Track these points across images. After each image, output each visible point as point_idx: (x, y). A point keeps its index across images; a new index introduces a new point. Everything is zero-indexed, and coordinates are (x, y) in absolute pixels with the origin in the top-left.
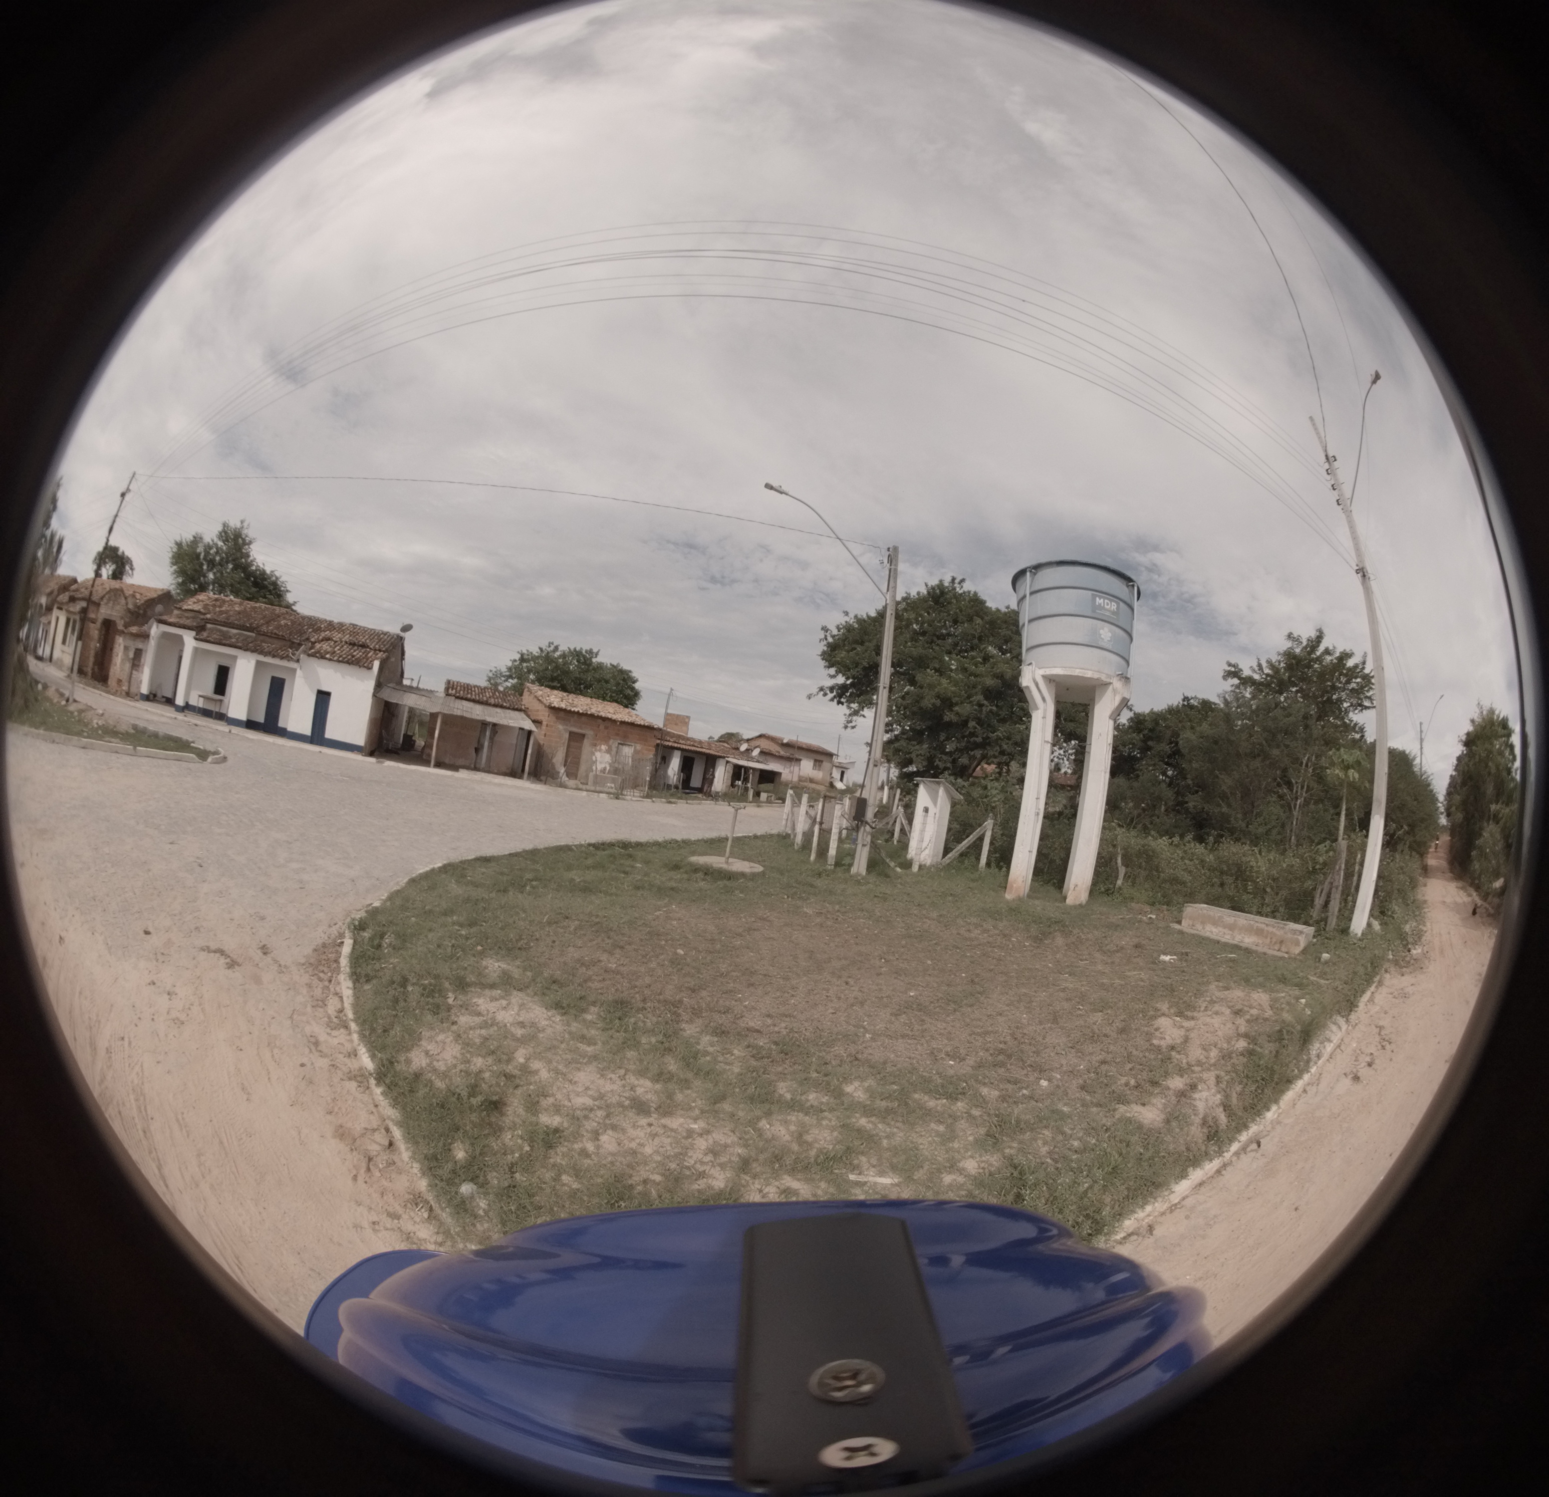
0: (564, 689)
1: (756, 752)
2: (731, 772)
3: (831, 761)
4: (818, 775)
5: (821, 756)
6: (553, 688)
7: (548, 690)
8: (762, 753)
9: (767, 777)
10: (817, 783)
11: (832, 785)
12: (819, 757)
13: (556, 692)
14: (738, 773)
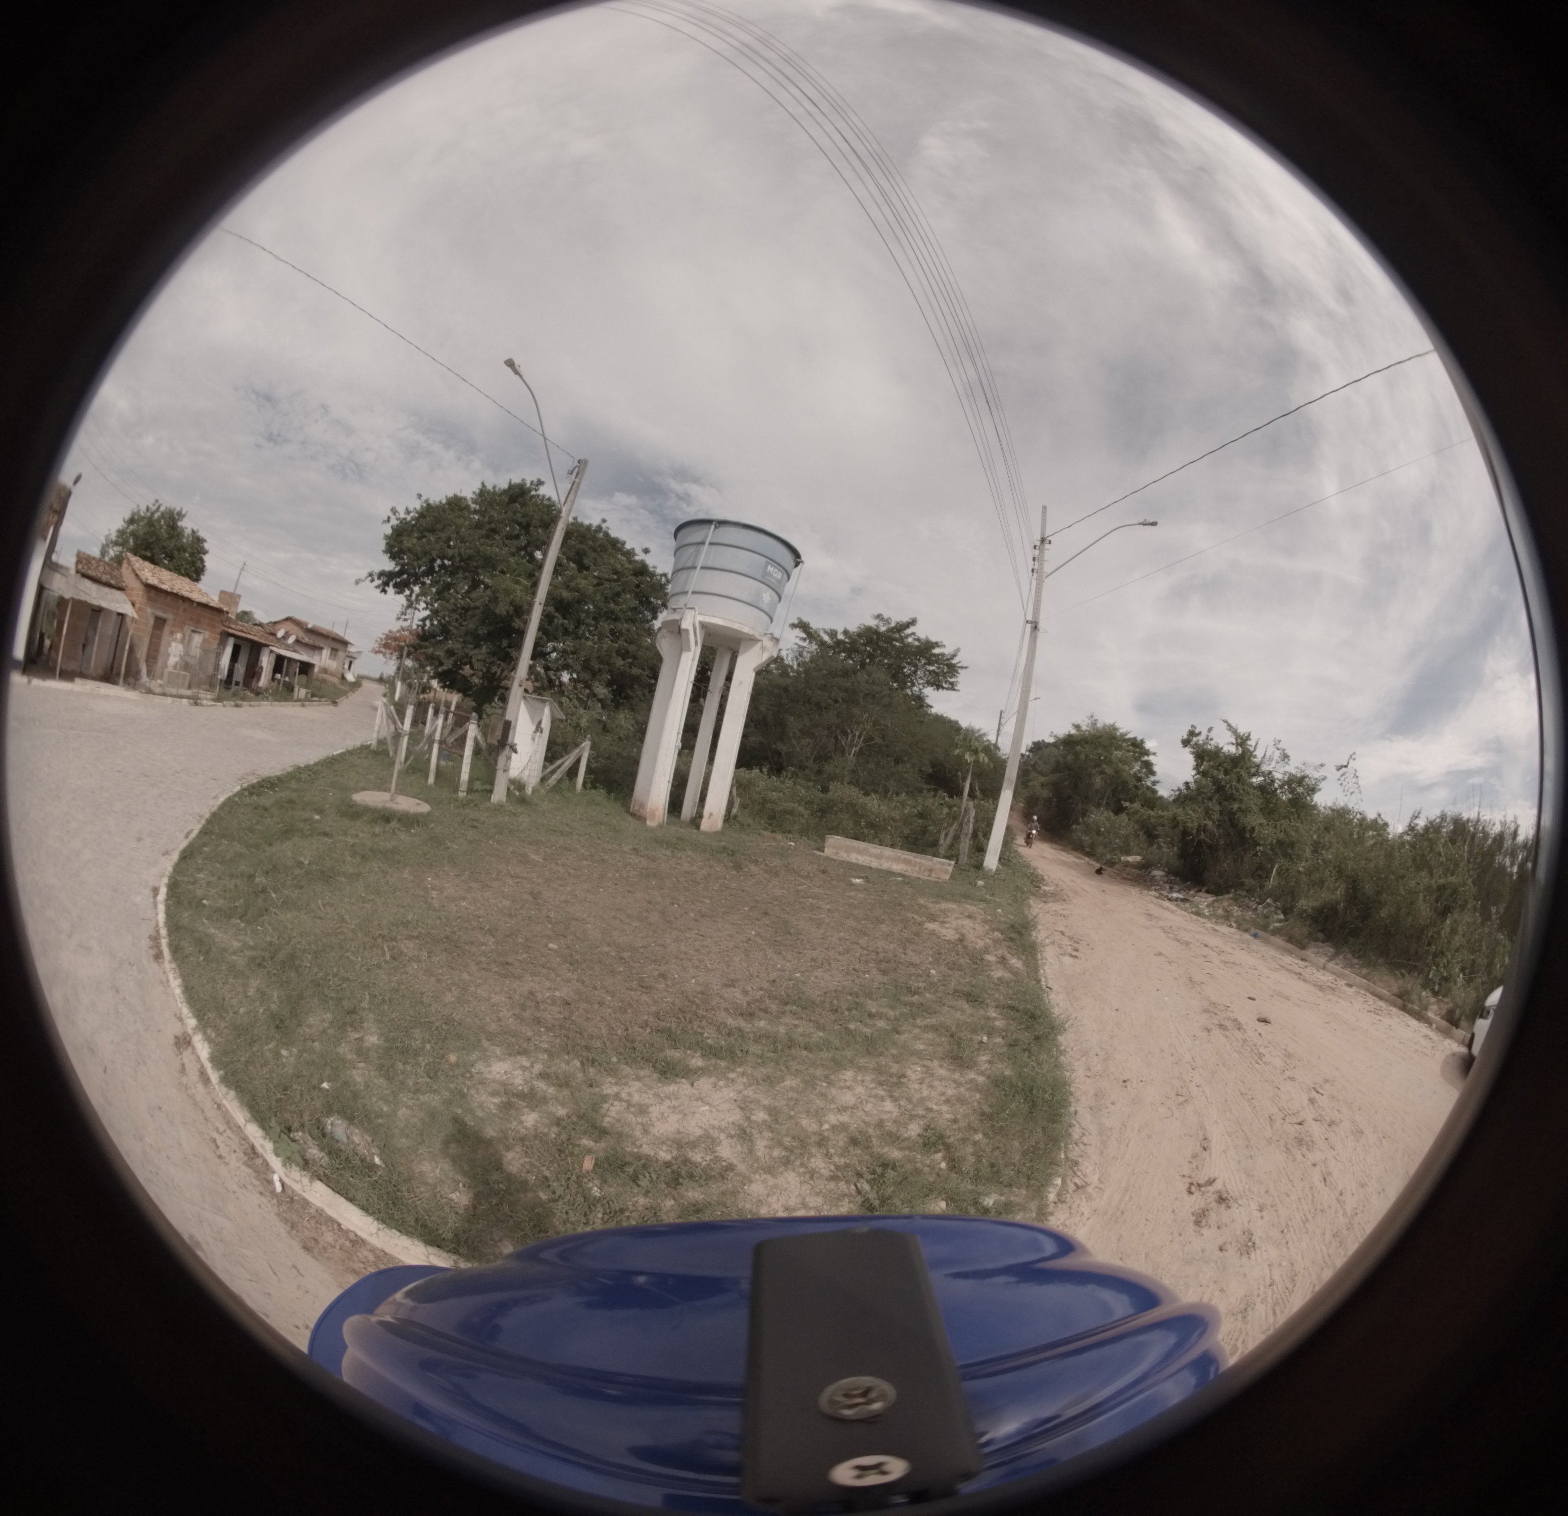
0: (153, 560)
1: (291, 640)
2: (273, 663)
3: (345, 651)
4: (333, 665)
5: (338, 644)
6: (145, 558)
7: (141, 561)
8: (297, 641)
9: (306, 668)
10: (331, 674)
11: (343, 678)
12: (336, 646)
13: (147, 564)
14: (280, 663)
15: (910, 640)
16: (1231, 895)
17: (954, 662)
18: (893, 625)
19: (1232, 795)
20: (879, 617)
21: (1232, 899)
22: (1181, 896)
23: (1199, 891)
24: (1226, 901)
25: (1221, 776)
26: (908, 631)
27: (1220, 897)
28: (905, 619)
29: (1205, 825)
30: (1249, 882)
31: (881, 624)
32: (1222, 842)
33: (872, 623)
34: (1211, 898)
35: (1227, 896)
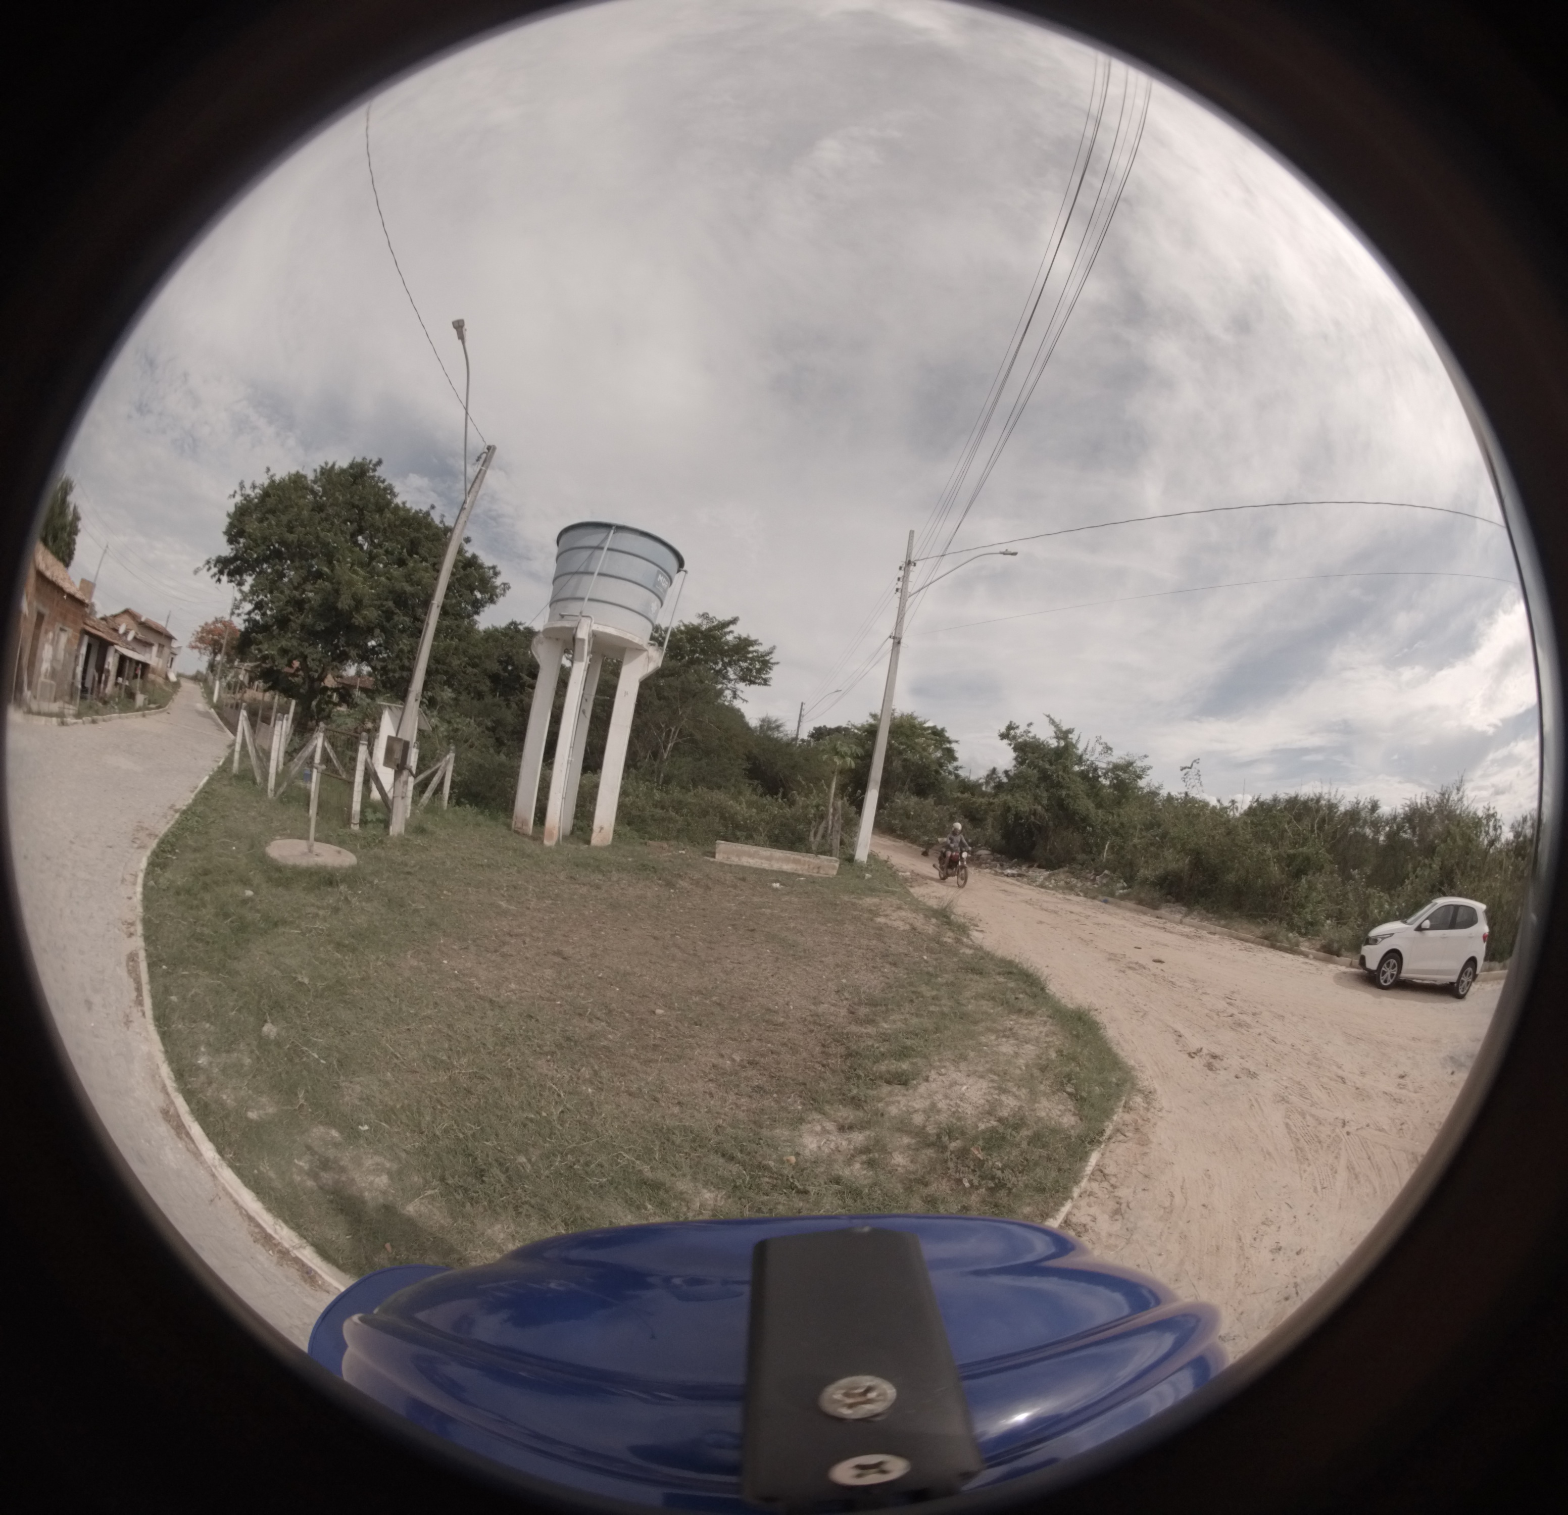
1: (130, 637)
2: (117, 665)
3: (170, 647)
4: (160, 664)
5: (164, 639)
8: (134, 638)
10: (159, 674)
11: (168, 678)
12: (163, 641)
14: (122, 664)
15: (730, 638)
16: (1066, 869)
17: (767, 658)
18: (716, 623)
19: (1059, 782)
20: (705, 616)
21: (1067, 872)
22: (1014, 872)
23: (1030, 867)
24: (1062, 876)
25: (1047, 766)
26: (727, 630)
27: (1056, 871)
28: (728, 617)
29: (1035, 810)
30: (1081, 857)
31: (705, 622)
32: (1051, 823)
33: (696, 621)
34: (1047, 873)
35: (1061, 870)
